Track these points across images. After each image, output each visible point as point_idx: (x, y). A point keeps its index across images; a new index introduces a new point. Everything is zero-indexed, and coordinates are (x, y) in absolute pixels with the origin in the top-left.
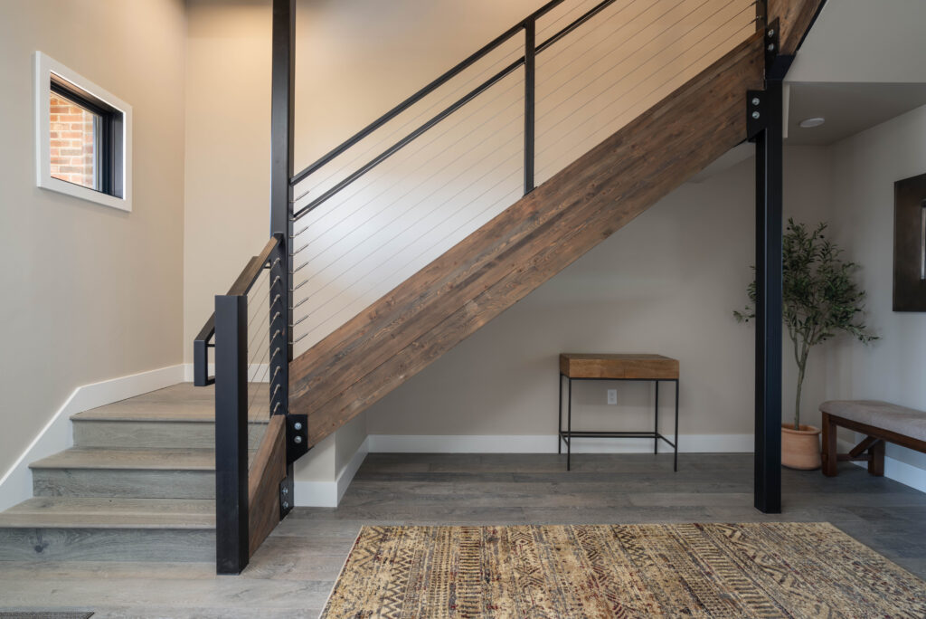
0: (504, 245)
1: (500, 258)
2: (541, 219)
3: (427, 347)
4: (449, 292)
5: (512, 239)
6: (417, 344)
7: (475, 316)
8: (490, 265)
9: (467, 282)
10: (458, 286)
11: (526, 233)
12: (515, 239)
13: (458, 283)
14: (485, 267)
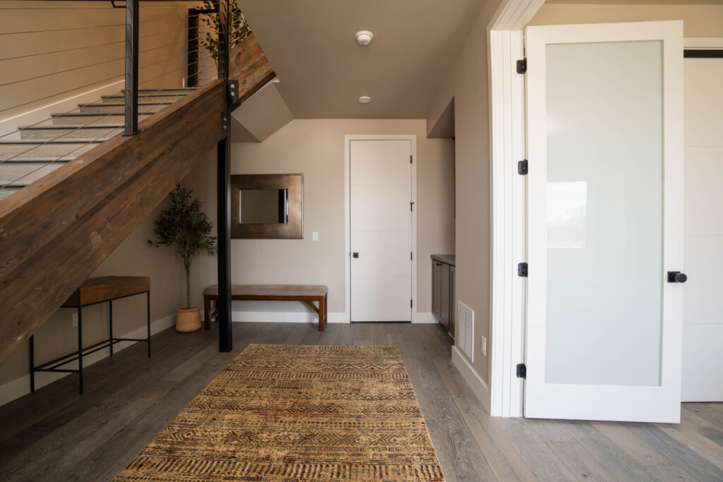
0: (120, 178)
1: (119, 190)
2: (144, 161)
3: (52, 291)
4: (75, 223)
5: (127, 173)
6: (40, 289)
7: (99, 249)
8: (110, 197)
9: (92, 213)
10: (84, 216)
11: (135, 170)
12: (128, 174)
13: (84, 213)
14: (107, 197)
